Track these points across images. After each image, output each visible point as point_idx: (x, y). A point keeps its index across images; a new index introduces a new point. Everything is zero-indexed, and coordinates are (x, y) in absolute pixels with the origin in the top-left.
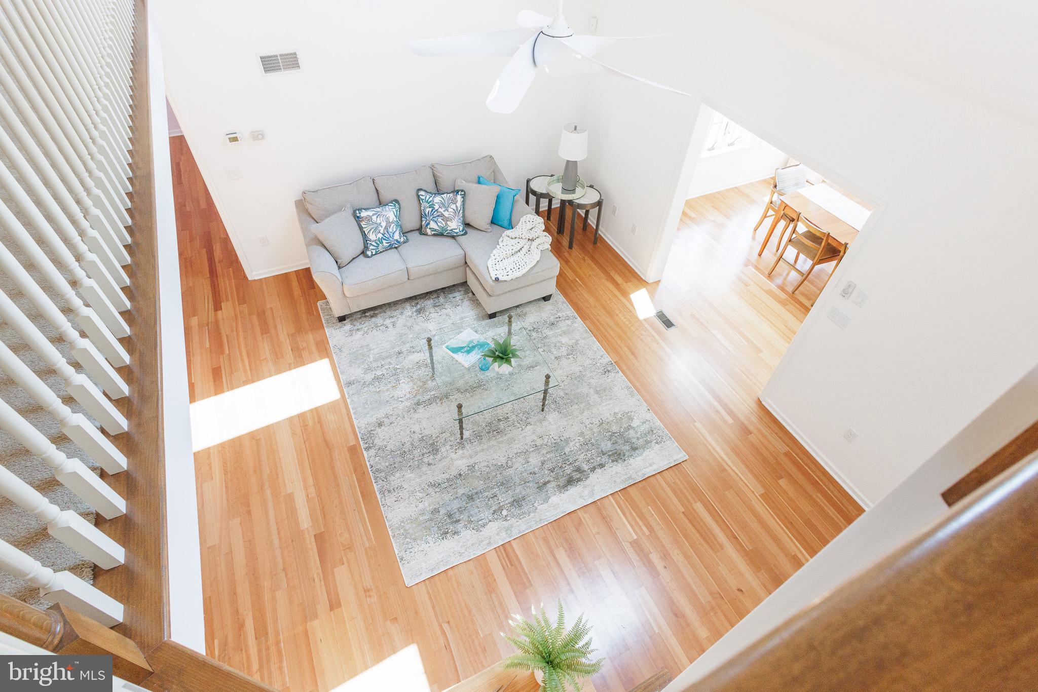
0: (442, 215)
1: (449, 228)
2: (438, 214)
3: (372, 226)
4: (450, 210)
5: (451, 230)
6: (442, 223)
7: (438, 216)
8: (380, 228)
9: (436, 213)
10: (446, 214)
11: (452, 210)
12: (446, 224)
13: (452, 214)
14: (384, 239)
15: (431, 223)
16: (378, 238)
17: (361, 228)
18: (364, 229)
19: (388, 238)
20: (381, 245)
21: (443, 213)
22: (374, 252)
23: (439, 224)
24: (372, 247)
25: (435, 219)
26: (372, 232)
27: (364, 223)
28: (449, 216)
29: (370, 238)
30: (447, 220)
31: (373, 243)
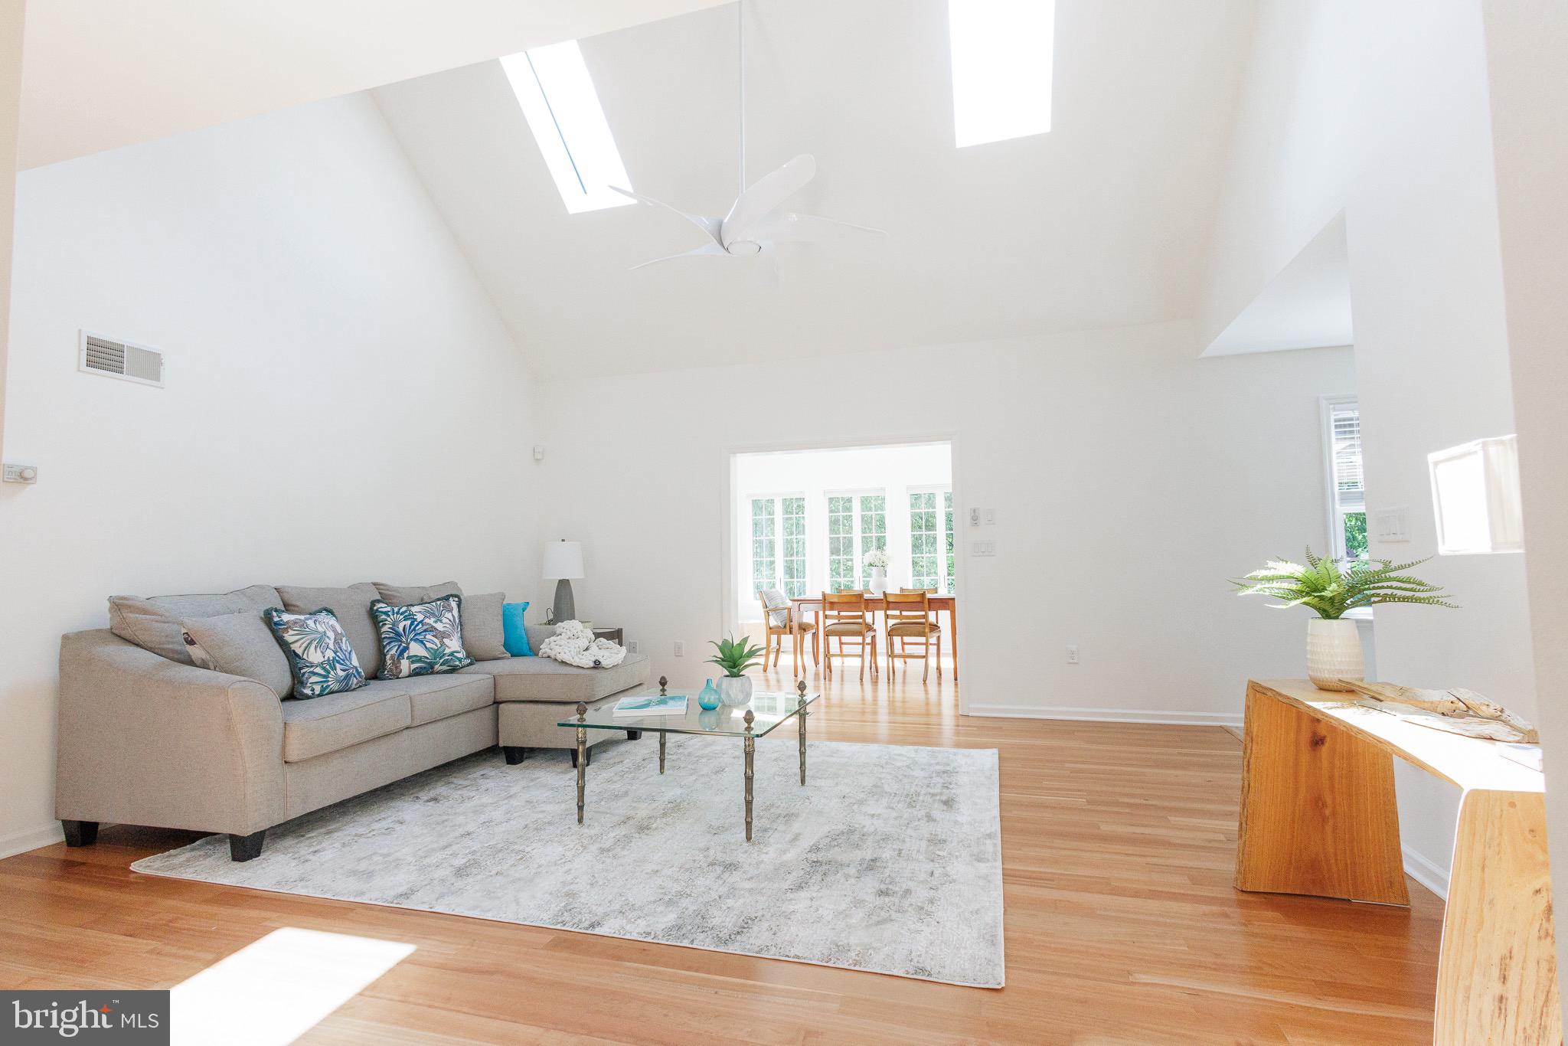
0: (432, 629)
1: (447, 651)
2: (425, 627)
3: (313, 636)
4: (445, 620)
5: (452, 654)
6: (432, 642)
7: (425, 631)
8: (327, 640)
9: (420, 626)
10: (439, 626)
11: (448, 621)
12: (443, 644)
13: (448, 626)
14: (338, 662)
15: (410, 646)
16: (326, 658)
17: (284, 645)
18: (294, 647)
19: (343, 660)
20: (332, 672)
21: (434, 624)
22: (318, 689)
23: (429, 645)
24: (314, 679)
25: (420, 637)
26: (313, 646)
27: (291, 632)
28: (445, 629)
29: (310, 660)
30: (441, 636)
31: (318, 670)
